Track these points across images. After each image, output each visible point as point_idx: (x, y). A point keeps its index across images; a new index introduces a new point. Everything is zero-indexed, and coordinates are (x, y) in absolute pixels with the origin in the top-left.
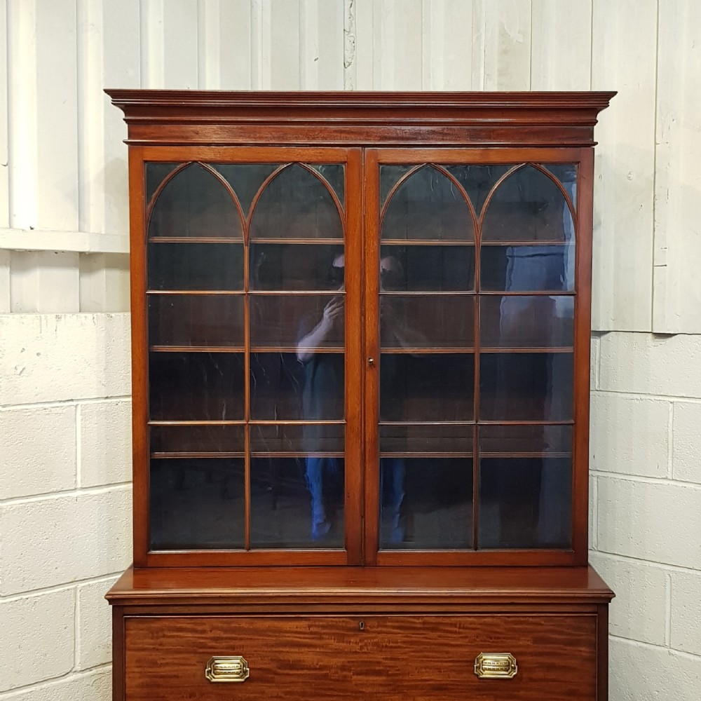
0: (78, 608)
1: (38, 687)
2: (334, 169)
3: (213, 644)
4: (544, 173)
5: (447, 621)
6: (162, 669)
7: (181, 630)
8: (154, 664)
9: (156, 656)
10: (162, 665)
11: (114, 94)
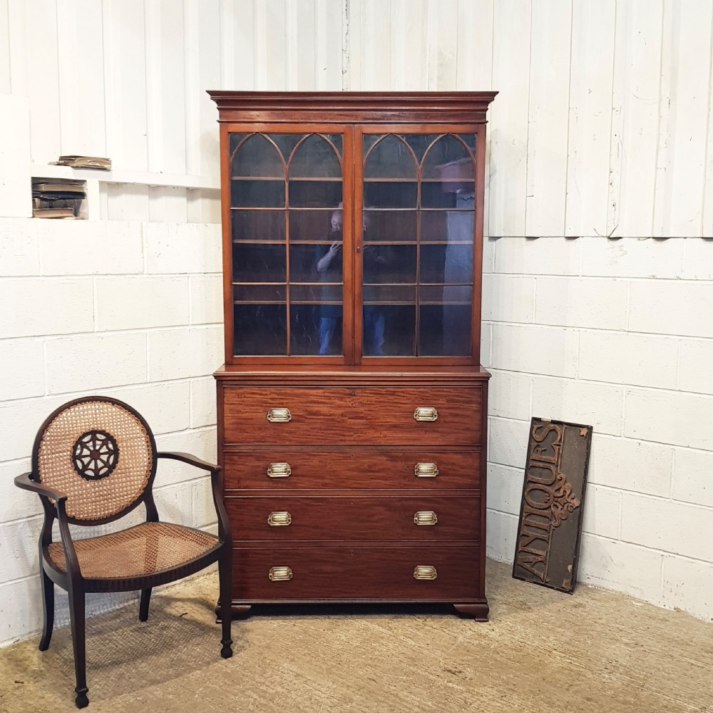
0: (191, 393)
2: (337, 137)
3: (272, 401)
4: (457, 139)
5: (400, 390)
6: (244, 415)
7: (254, 393)
8: (239, 412)
9: (240, 408)
10: (243, 413)
11: (212, 93)
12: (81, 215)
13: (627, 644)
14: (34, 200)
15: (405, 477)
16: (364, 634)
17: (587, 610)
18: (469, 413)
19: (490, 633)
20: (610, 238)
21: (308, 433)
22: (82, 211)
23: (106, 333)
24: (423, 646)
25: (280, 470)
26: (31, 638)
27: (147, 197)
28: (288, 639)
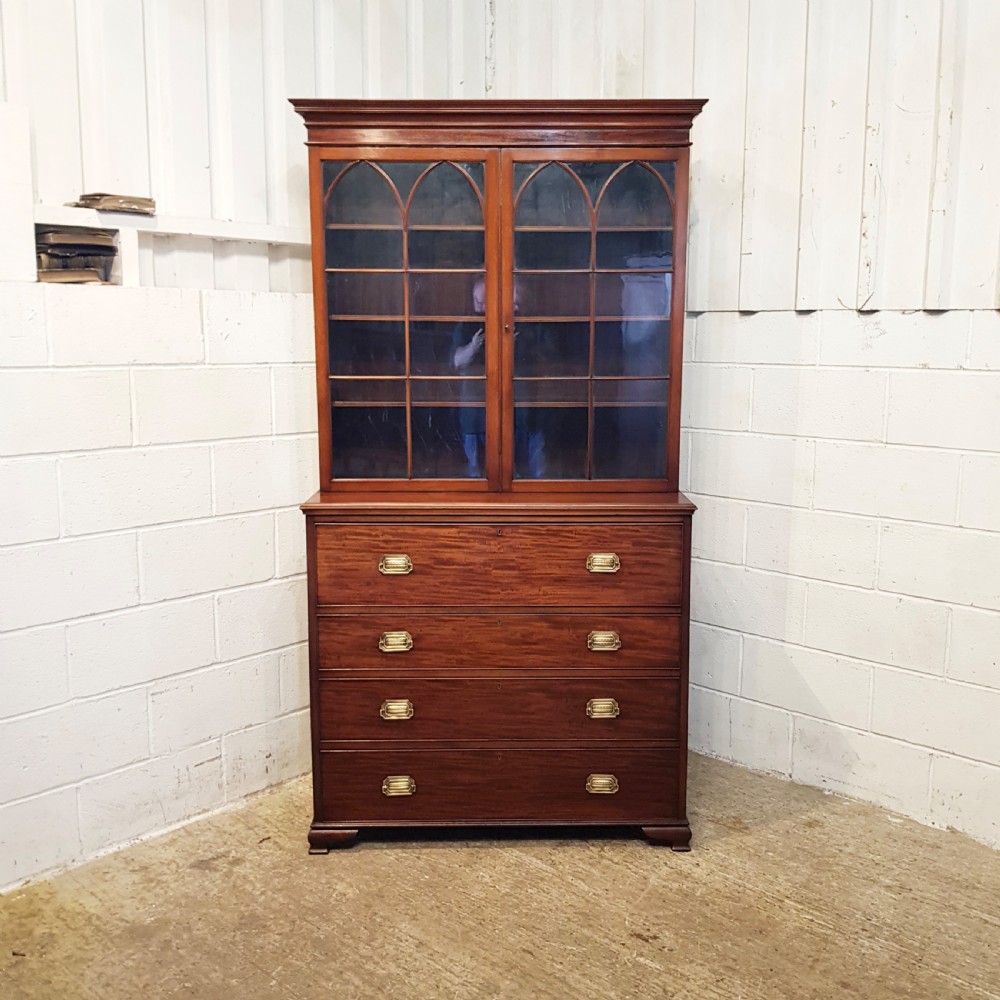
0: (277, 529)
1: (247, 588)
2: (476, 165)
3: (385, 545)
4: (649, 170)
5: (566, 529)
6: (345, 564)
7: (360, 534)
8: (338, 559)
9: (340, 554)
10: (345, 561)
11: (296, 103)
12: (113, 280)
13: (888, 887)
14: (39, 258)
15: (573, 652)
16: (517, 873)
17: (826, 830)
18: (664, 561)
19: (695, 870)
20: (861, 312)
21: (437, 589)
22: (115, 273)
23: (151, 448)
24: (600, 892)
25: (397, 641)
26: (48, 879)
27: (210, 256)
28: (409, 881)
